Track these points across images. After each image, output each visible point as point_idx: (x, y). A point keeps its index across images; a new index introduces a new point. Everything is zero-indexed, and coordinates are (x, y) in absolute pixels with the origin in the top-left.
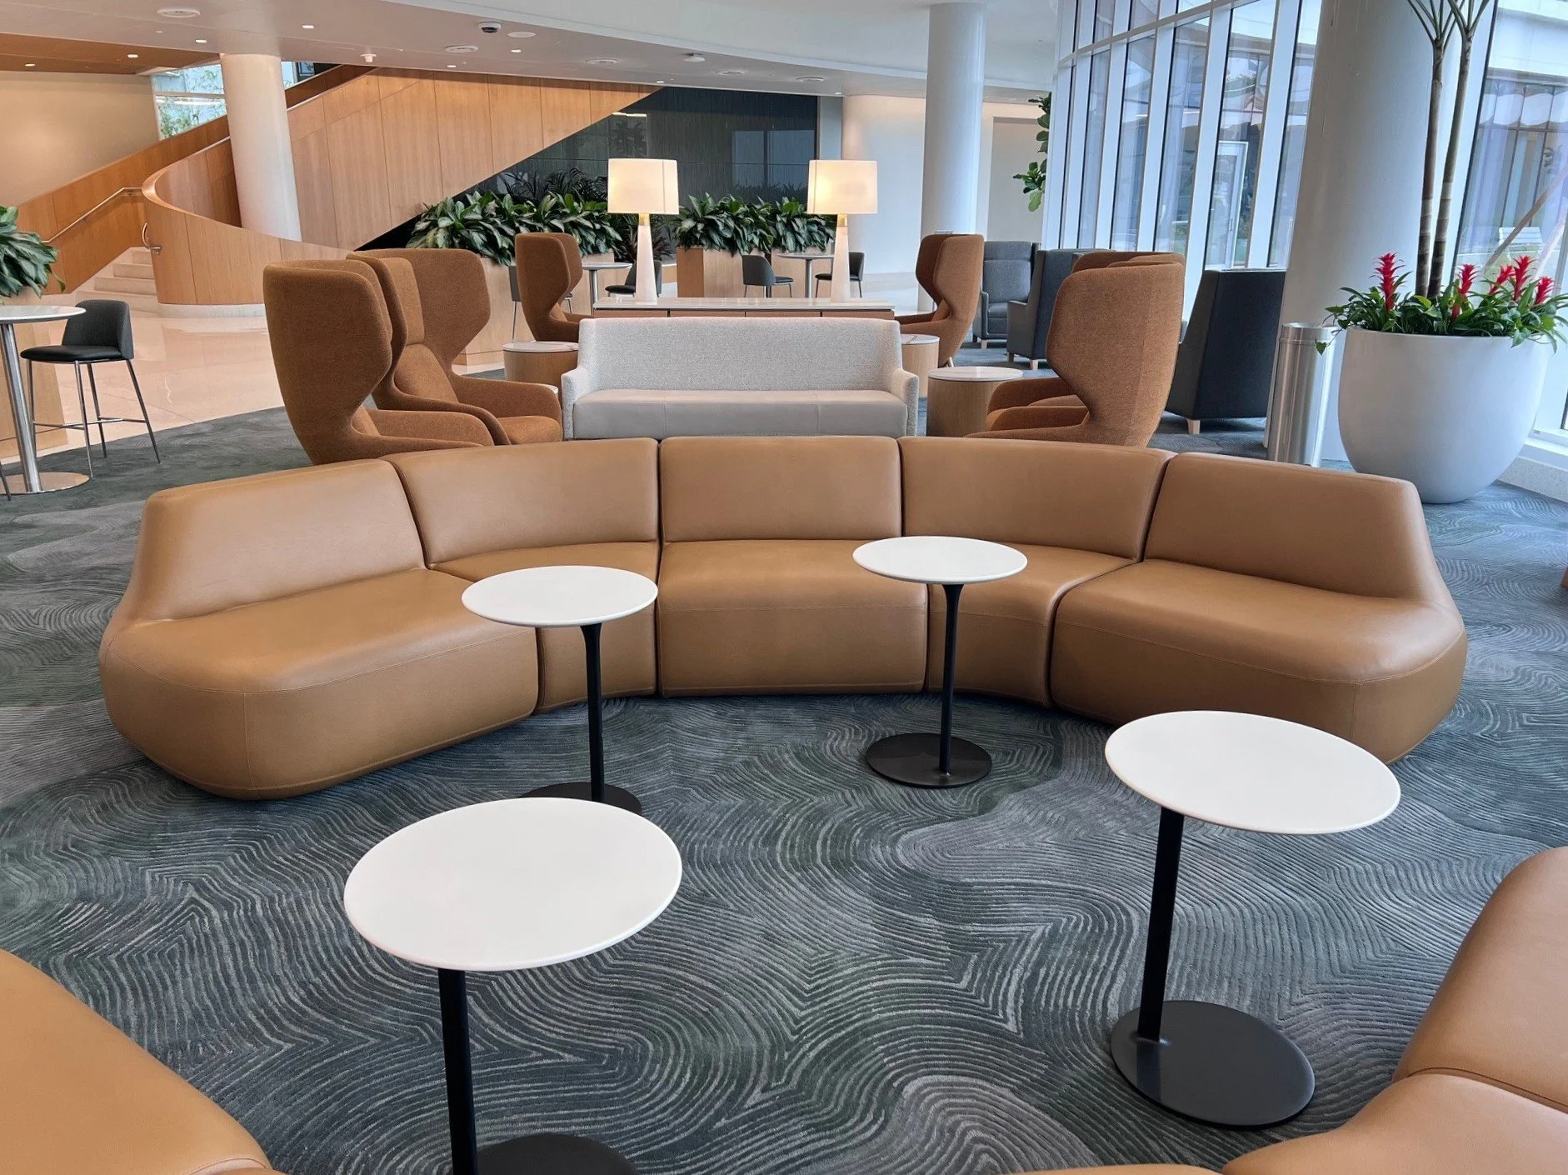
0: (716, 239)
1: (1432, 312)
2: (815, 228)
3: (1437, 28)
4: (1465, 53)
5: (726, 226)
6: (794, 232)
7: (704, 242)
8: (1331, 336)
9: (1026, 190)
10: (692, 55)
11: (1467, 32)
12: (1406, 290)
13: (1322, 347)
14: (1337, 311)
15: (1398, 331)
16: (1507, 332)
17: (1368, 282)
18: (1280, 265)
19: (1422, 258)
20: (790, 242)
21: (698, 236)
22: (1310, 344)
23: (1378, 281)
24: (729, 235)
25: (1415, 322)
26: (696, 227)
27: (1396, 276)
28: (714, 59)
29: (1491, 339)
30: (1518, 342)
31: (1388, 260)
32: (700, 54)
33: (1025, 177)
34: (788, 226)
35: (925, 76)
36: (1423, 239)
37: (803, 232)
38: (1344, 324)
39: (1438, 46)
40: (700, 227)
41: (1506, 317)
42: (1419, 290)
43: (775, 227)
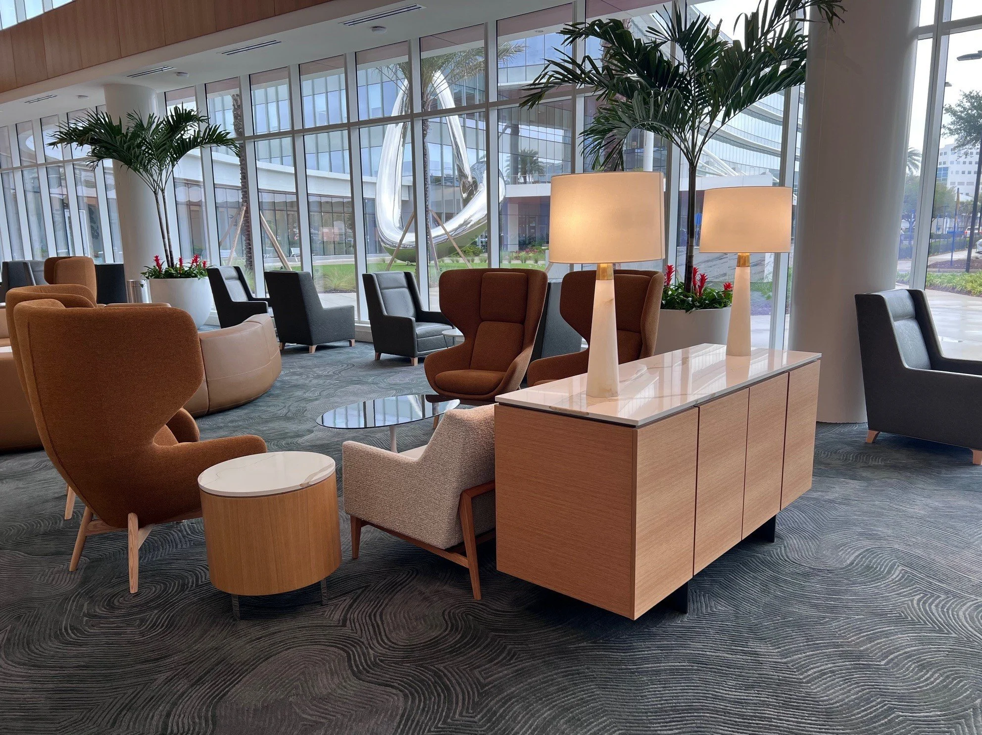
1: (173, 272)
3: (154, 188)
4: (164, 197)
8: (145, 282)
11: (163, 191)
12: (165, 266)
13: (142, 286)
14: (144, 274)
15: (164, 278)
16: (196, 276)
17: (153, 264)
18: (120, 261)
19: (167, 256)
22: (138, 286)
23: (155, 264)
25: (168, 275)
27: (161, 262)
29: (192, 279)
30: (199, 279)
31: (157, 257)
36: (166, 251)
38: (147, 278)
39: (155, 193)
41: (194, 272)
42: (169, 266)
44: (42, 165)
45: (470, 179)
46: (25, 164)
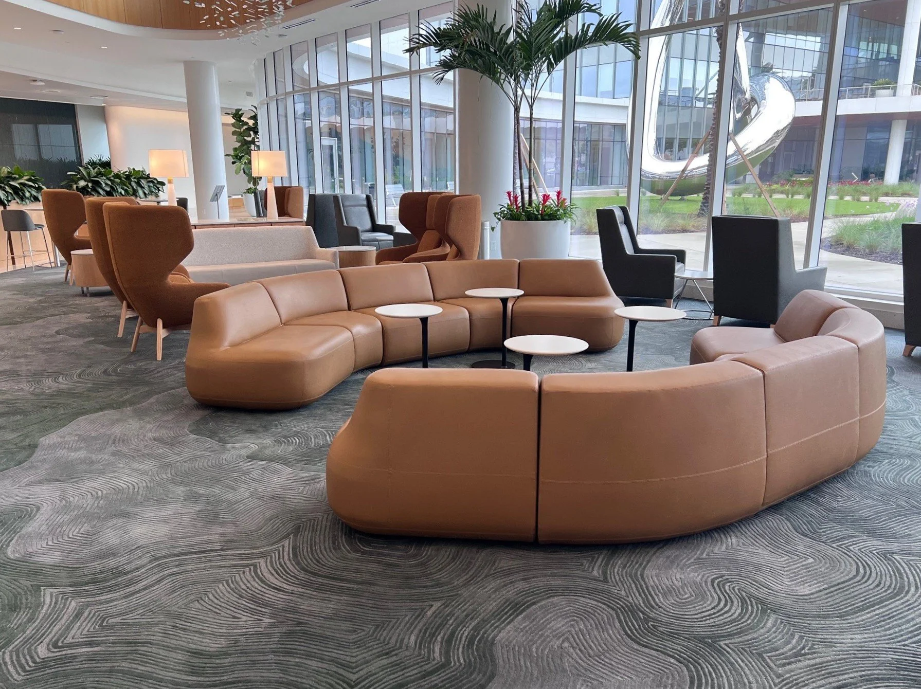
0: (101, 191)
2: (151, 185)
5: (106, 184)
6: (142, 187)
7: (93, 193)
9: (233, 163)
10: (36, 81)
20: (140, 192)
21: (89, 190)
24: (108, 189)
26: (87, 185)
28: (50, 84)
32: (41, 80)
33: (232, 156)
34: (139, 184)
35: (185, 100)
37: (146, 187)
40: (90, 185)
43: (130, 184)
44: (314, 89)
45: (748, 96)
46: (296, 89)
